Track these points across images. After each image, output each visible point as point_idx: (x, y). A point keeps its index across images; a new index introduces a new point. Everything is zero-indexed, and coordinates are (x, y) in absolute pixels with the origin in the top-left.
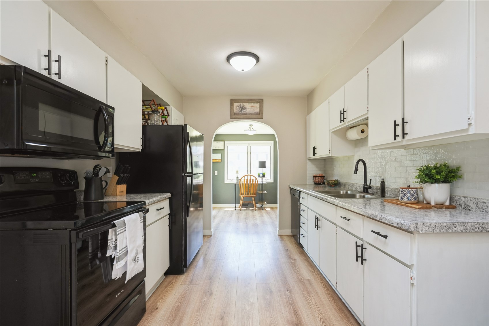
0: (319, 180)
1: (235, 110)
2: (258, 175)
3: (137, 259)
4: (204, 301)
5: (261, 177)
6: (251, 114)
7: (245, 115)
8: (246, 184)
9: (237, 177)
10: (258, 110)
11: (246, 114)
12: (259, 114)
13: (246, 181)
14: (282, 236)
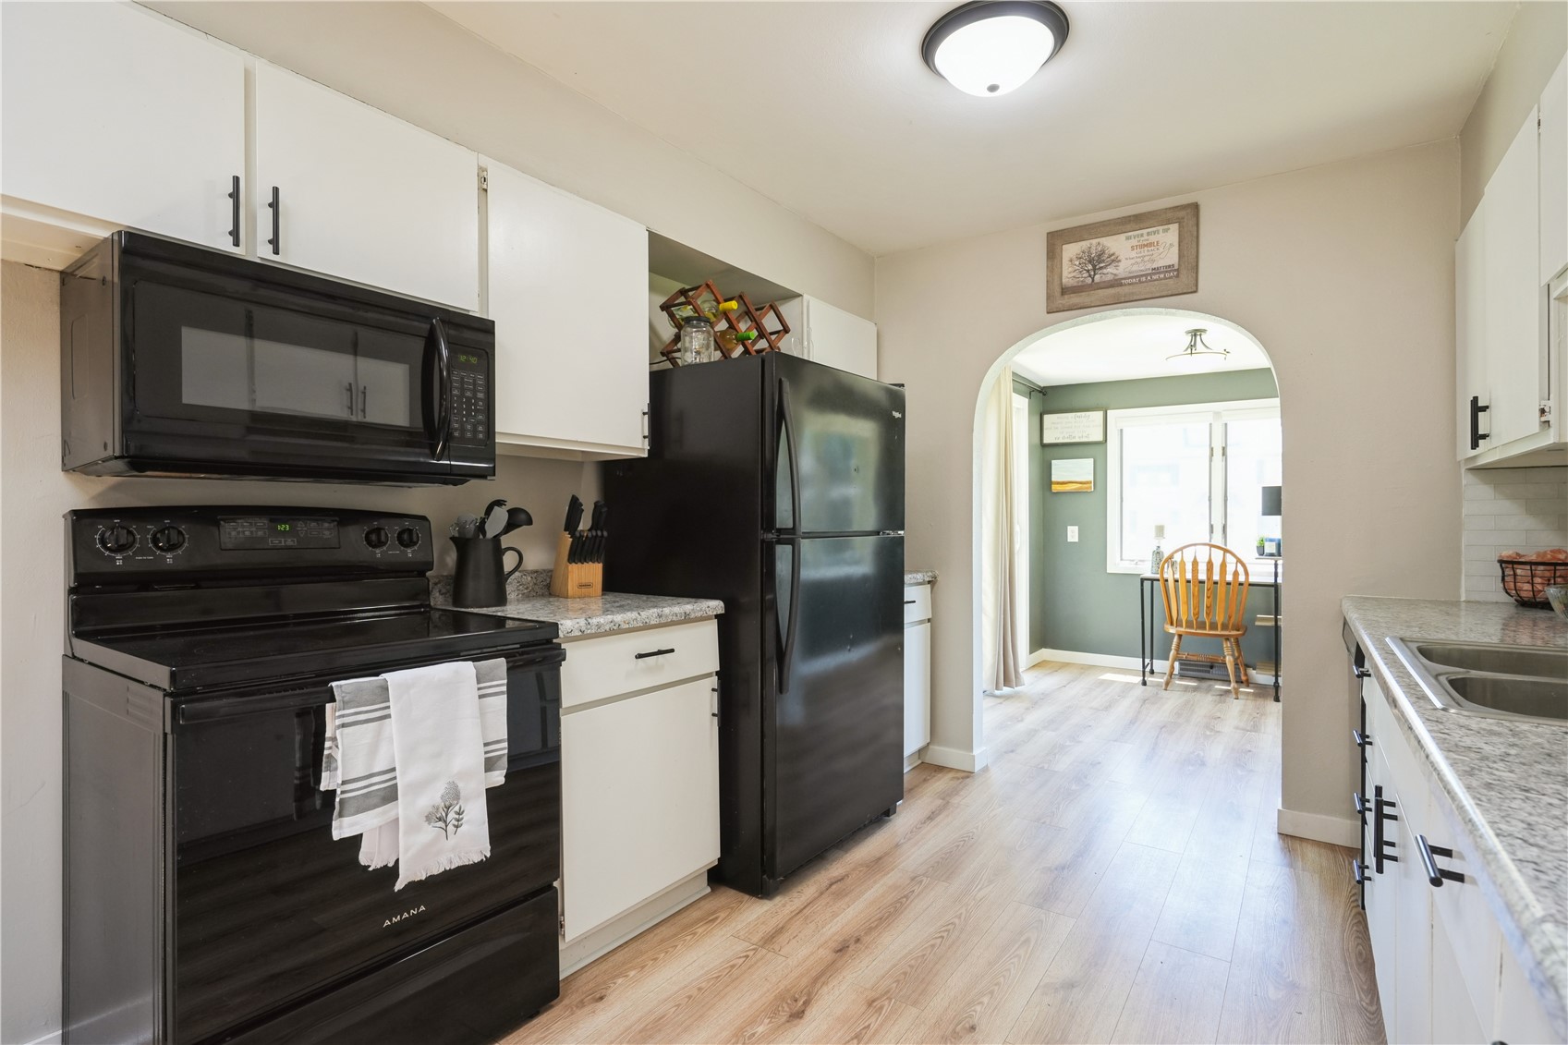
0: (1538, 580)
1: (1065, 274)
2: (1256, 544)
3: (452, 815)
4: (753, 1035)
5: (1272, 555)
6: (1140, 278)
7: (1112, 286)
8: (1188, 582)
9: (1158, 553)
10: (1171, 257)
11: (1116, 283)
12: (1177, 276)
13: (1189, 567)
14: (1297, 844)
